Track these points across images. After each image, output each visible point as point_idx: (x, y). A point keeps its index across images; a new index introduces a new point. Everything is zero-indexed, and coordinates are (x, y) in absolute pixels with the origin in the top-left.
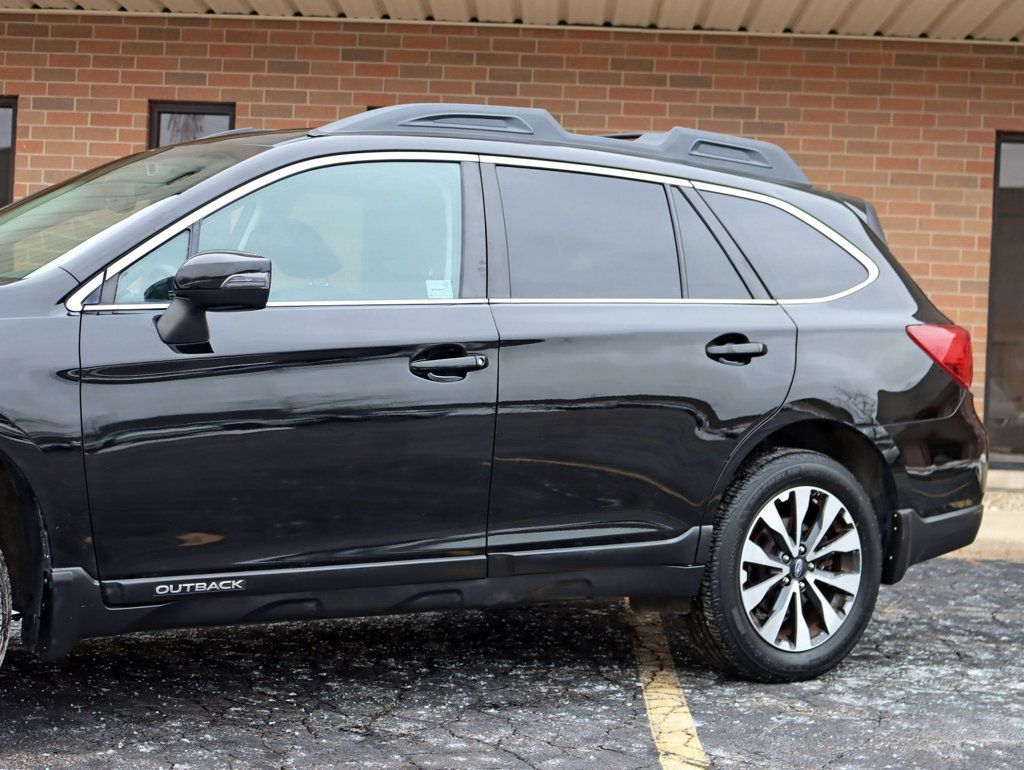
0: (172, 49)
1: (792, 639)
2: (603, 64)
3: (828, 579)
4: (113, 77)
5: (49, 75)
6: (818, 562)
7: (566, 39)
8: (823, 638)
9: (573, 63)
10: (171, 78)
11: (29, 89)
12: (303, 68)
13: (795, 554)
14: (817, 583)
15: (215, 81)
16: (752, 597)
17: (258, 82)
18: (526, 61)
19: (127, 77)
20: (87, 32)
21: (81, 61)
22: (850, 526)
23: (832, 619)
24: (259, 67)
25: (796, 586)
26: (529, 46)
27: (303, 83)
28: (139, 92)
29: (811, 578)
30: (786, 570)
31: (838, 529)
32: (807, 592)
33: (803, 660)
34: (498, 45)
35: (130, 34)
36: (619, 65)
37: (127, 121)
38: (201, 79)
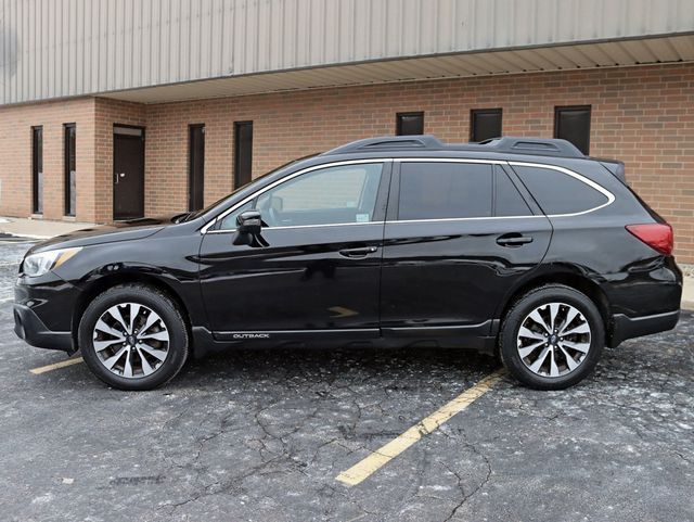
0: (479, 89)
1: (549, 372)
2: (657, 80)
3: (571, 345)
4: (457, 102)
5: (435, 103)
6: (566, 338)
7: (641, 70)
8: (567, 372)
9: (643, 80)
10: (478, 100)
11: (428, 109)
12: (528, 92)
13: (551, 332)
14: (564, 346)
15: (494, 100)
16: (524, 352)
17: (511, 99)
18: (622, 81)
19: (463, 101)
20: (447, 85)
21: (446, 97)
22: (584, 322)
23: (572, 364)
24: (511, 93)
25: (551, 348)
26: (623, 75)
27: (529, 98)
28: (467, 106)
29: (560, 344)
30: (546, 340)
31: (576, 322)
32: (558, 352)
33: (554, 381)
34: (610, 76)
35: (462, 84)
36: (665, 79)
37: (462, 118)
38: (489, 100)
